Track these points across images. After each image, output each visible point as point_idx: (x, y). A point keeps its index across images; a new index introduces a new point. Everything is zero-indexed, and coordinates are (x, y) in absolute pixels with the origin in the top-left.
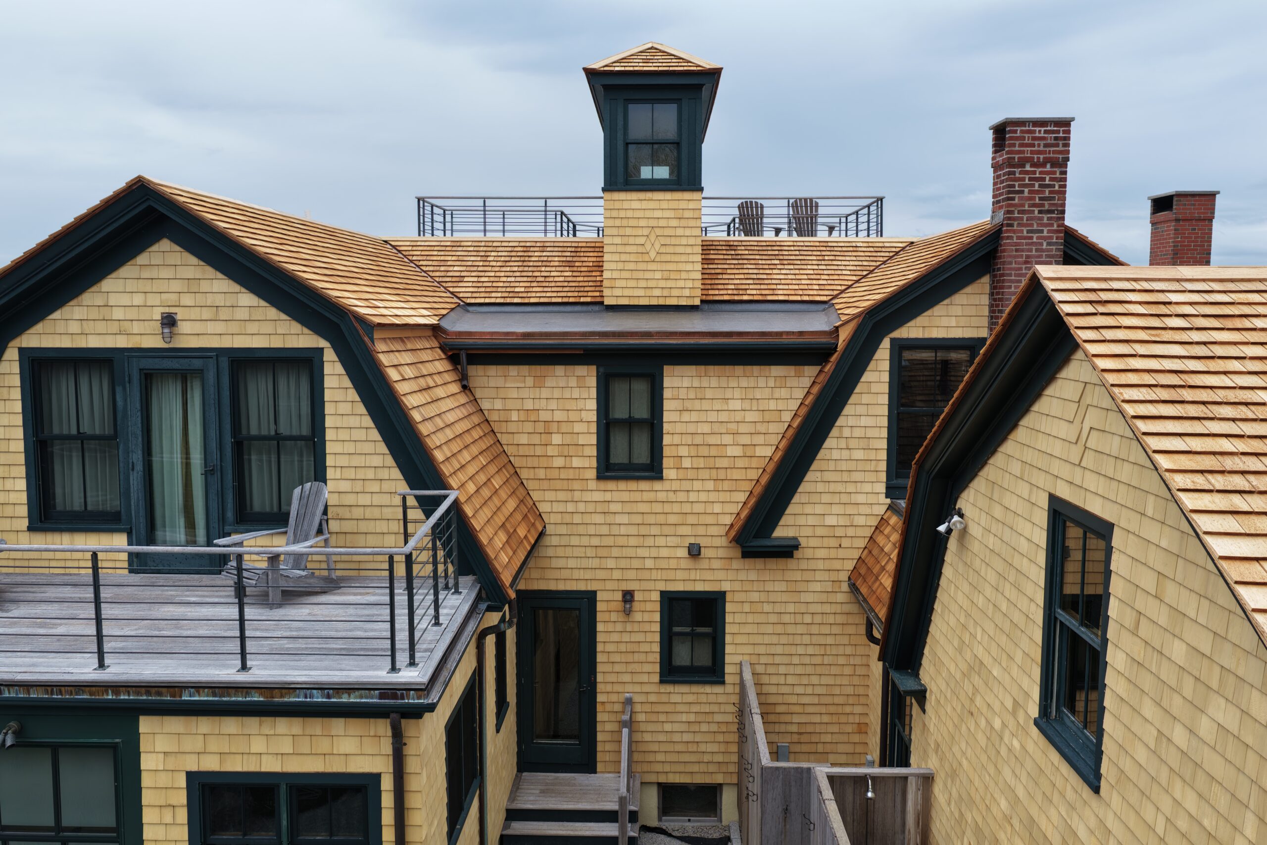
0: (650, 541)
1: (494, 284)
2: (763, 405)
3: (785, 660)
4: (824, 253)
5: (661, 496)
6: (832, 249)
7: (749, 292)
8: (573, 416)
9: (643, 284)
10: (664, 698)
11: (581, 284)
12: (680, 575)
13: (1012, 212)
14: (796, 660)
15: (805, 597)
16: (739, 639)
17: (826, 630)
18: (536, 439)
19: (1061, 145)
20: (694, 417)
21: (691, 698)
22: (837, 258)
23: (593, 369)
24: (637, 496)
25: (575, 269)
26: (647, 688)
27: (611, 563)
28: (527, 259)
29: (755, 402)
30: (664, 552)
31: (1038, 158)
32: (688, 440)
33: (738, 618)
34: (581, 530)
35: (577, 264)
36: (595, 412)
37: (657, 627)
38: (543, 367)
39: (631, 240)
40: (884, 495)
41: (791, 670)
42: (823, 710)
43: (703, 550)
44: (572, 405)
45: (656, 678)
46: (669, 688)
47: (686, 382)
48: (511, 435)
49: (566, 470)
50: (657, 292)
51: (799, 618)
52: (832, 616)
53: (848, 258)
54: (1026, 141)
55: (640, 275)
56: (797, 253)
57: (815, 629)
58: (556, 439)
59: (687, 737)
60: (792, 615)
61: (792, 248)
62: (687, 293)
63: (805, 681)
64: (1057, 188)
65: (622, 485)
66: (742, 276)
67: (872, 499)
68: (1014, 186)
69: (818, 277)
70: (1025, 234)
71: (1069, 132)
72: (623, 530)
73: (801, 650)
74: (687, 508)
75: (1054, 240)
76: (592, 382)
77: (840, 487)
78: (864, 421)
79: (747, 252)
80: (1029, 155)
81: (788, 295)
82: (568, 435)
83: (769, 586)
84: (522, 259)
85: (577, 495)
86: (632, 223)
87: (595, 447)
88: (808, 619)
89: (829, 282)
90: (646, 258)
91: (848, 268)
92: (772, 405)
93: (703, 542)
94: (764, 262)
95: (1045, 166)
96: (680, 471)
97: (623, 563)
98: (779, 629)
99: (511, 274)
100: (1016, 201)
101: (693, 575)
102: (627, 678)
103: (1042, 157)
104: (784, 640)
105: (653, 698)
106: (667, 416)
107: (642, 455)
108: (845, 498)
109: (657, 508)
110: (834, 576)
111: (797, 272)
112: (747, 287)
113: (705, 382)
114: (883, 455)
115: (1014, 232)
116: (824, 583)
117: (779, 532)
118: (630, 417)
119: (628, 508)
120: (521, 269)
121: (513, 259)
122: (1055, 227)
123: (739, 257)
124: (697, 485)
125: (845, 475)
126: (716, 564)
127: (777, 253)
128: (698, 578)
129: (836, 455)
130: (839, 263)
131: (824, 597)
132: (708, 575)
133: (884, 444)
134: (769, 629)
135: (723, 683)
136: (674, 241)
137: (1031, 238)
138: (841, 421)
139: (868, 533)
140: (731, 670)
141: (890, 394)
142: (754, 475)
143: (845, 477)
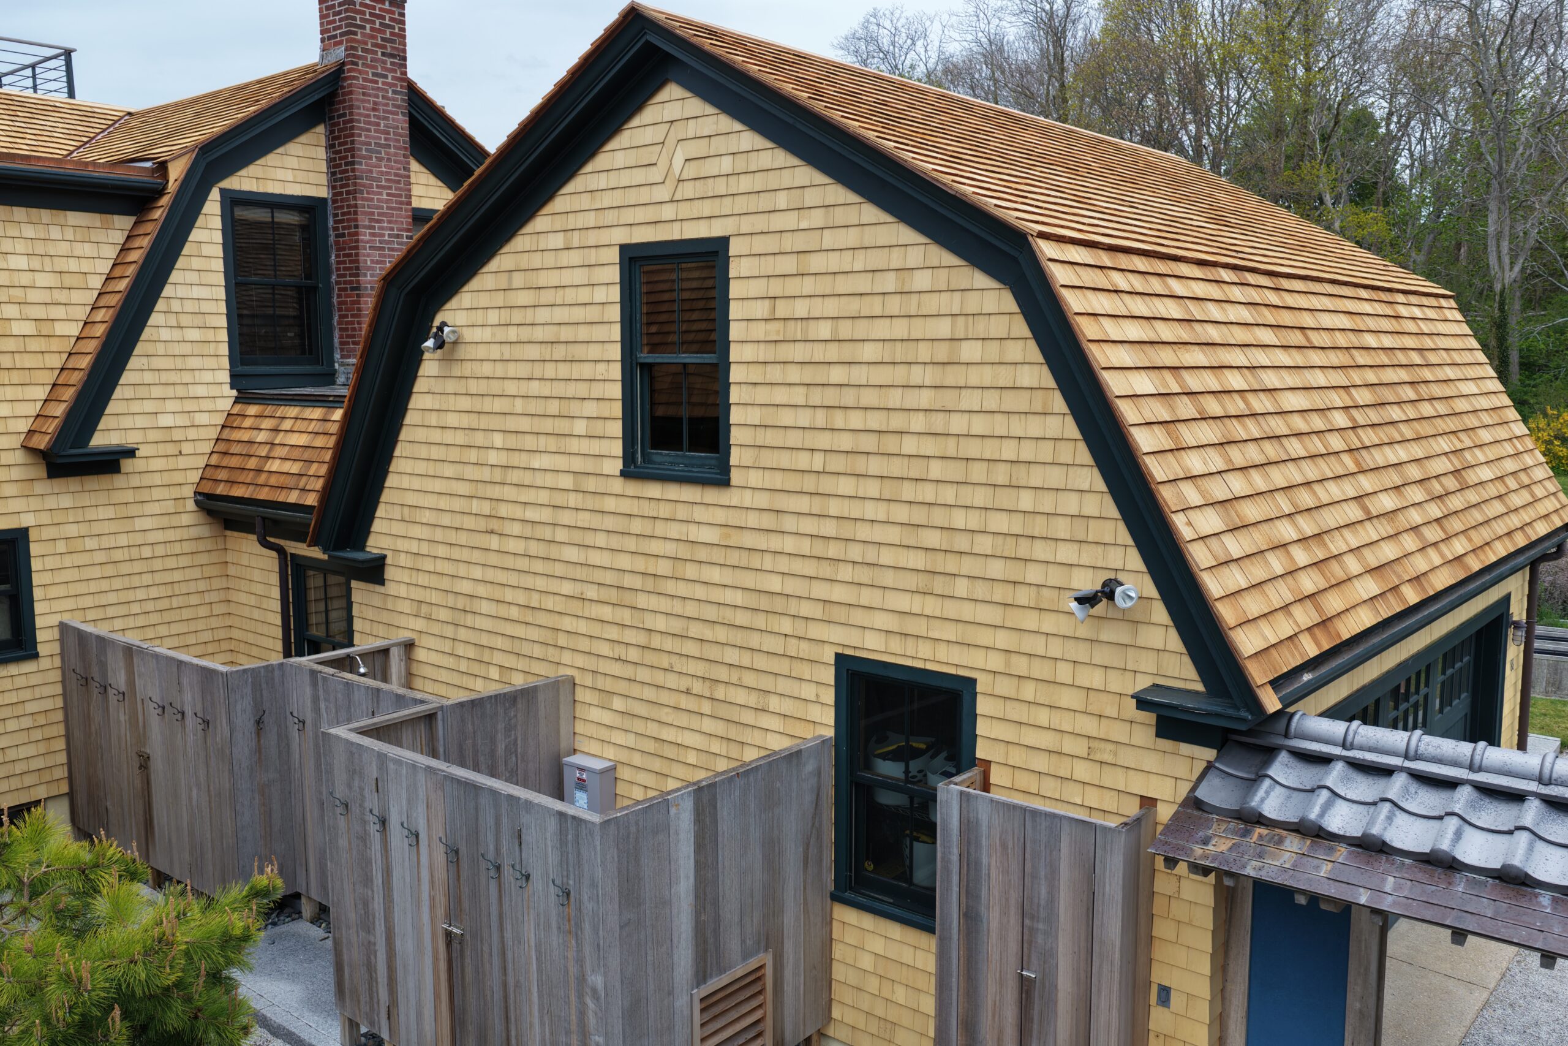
2: (61, 265)
3: (122, 610)
14: (135, 608)
15: (140, 524)
16: (53, 592)
17: (171, 563)
29: (47, 260)
33: (50, 563)
40: (228, 386)
51: (135, 553)
52: (178, 545)
57: (157, 564)
60: (126, 549)
67: (214, 391)
68: (355, 19)
70: (370, 76)
73: (141, 594)
75: (399, 89)
77: (173, 377)
78: (196, 292)
83: (91, 514)
88: (147, 552)
92: (73, 265)
98: (110, 570)
100: (359, 37)
104: (117, 583)
108: (180, 391)
110: (175, 492)
114: (224, 336)
115: (360, 72)
116: (164, 502)
117: (103, 439)
125: (179, 360)
126: (10, 490)
129: (165, 334)
131: (165, 521)
133: (223, 322)
134: (96, 572)
135: (36, 656)
137: (376, 82)
138: (167, 291)
139: (214, 433)
140: (46, 636)
141: (225, 259)
142: (57, 361)
143: (179, 363)
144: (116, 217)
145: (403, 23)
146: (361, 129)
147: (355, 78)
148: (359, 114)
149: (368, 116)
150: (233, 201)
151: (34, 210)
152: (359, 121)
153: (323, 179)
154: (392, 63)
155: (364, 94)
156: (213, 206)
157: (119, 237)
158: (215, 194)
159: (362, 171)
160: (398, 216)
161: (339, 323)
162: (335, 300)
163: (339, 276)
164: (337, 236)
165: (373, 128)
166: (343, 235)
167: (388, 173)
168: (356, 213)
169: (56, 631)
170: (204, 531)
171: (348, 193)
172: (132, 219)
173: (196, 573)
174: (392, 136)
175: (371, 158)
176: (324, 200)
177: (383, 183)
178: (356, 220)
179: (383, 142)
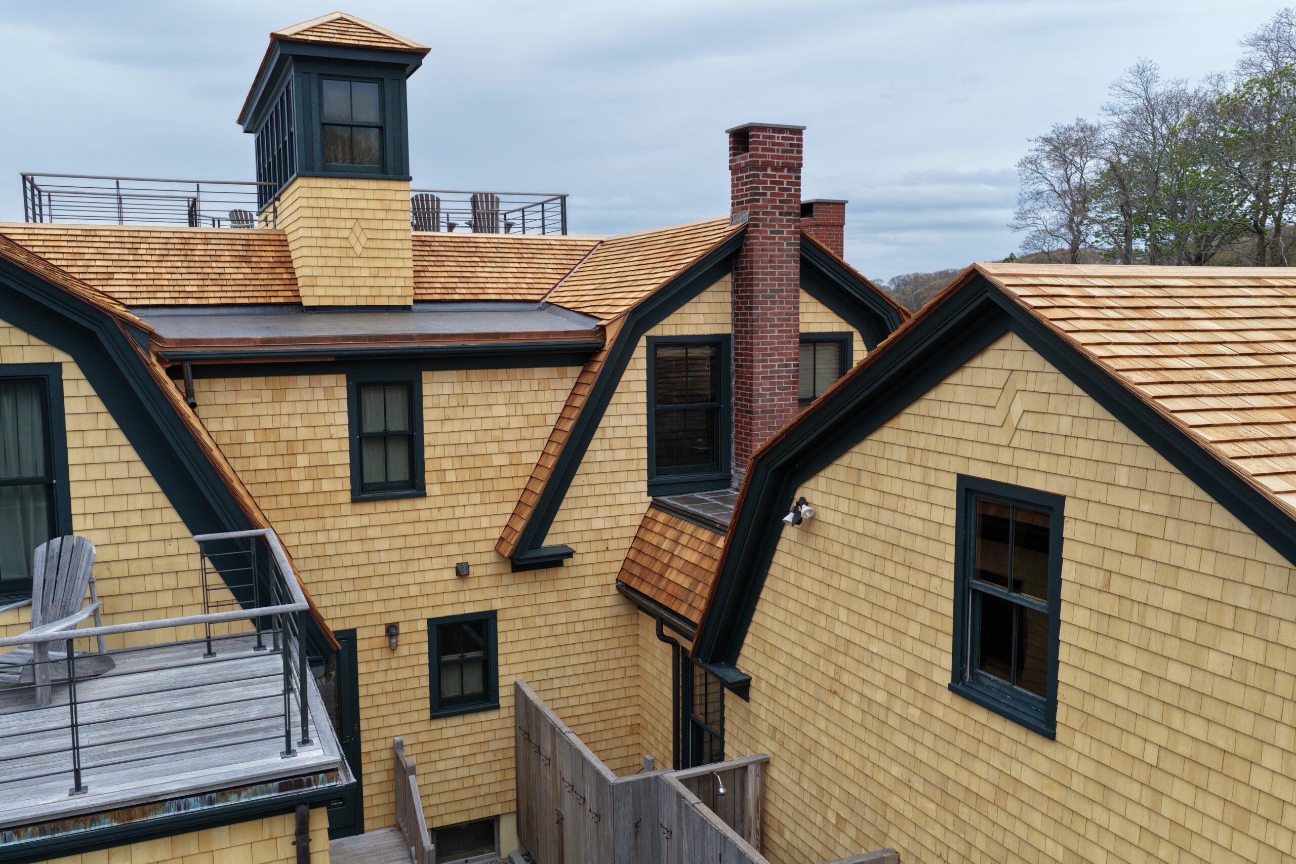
0: (414, 566)
1: (157, 282)
2: (528, 410)
3: (559, 673)
4: (521, 251)
5: (425, 515)
6: (528, 246)
7: (458, 291)
8: (321, 433)
9: (348, 282)
10: (436, 735)
11: (266, 282)
12: (448, 599)
13: (757, 213)
14: (569, 671)
15: (576, 605)
16: (512, 659)
17: (597, 635)
18: (277, 462)
19: (795, 152)
20: (457, 426)
21: (464, 730)
22: (536, 256)
23: (342, 379)
24: (398, 518)
25: (254, 265)
26: (416, 728)
27: (371, 595)
28: (189, 252)
29: (519, 406)
30: (430, 576)
31: (778, 163)
32: (451, 451)
33: (511, 636)
34: (336, 561)
35: (254, 259)
36: (347, 427)
37: (425, 659)
38: (282, 378)
39: (334, 233)
40: (646, 493)
41: (565, 682)
42: (597, 717)
43: (471, 568)
44: (319, 420)
45: (427, 715)
46: (441, 723)
47: (447, 389)
48: (246, 460)
49: (315, 495)
50: (365, 292)
51: (570, 628)
52: (602, 621)
53: (546, 256)
54: (767, 146)
55: (345, 272)
56: (494, 250)
57: (586, 637)
58: (302, 460)
59: (462, 773)
60: (564, 626)
61: (488, 245)
62: (398, 291)
63: (579, 691)
64: (793, 192)
65: (381, 506)
66: (445, 274)
67: (635, 498)
68: (758, 188)
69: (523, 275)
70: (769, 234)
71: (801, 140)
72: (384, 557)
73: (573, 660)
74: (453, 525)
75: (793, 241)
76: (342, 392)
77: (604, 489)
78: (625, 421)
79: (442, 249)
80: (770, 160)
81: (499, 294)
82: (316, 455)
83: (541, 599)
84: (183, 252)
85: (329, 523)
86: (333, 213)
87: (348, 466)
88: (579, 627)
89: (536, 281)
90: (352, 254)
91: (550, 266)
92: (537, 409)
93: (470, 560)
94: (463, 259)
95: (783, 171)
96: (444, 485)
97: (385, 594)
98: (552, 642)
99: (175, 270)
100: (761, 203)
101: (462, 597)
102: (394, 720)
103: (781, 161)
104: (557, 652)
105: (423, 737)
106: (427, 428)
107: (399, 472)
108: (610, 500)
109: (421, 528)
110: (602, 580)
111: (501, 270)
112: (454, 285)
113: (467, 388)
114: (644, 454)
115: (760, 232)
116: (594, 588)
117: (549, 542)
118: (385, 430)
119: (388, 531)
120: (185, 264)
121: (171, 252)
122: (793, 229)
123: (436, 254)
124: (463, 499)
125: (609, 476)
126: (485, 582)
127: (474, 249)
128: (467, 600)
129: (600, 456)
130: (539, 261)
131: (594, 603)
132: (477, 595)
133: (644, 443)
134: (542, 643)
135: (497, 707)
136: (381, 235)
137: (774, 238)
138: (604, 422)
139: (633, 532)
140: (505, 693)
141: (648, 392)
142: (521, 483)
143: (610, 478)
144: (569, 368)
145: (799, 184)
146: (759, 279)
147: (755, 238)
148: (758, 268)
149: (766, 268)
150: (655, 344)
151: (512, 370)
152: (758, 273)
153: (728, 319)
154: (788, 220)
155: (763, 250)
156: (640, 352)
157: (570, 384)
158: (643, 342)
159: (758, 315)
160: (787, 348)
161: (736, 437)
162: (733, 418)
163: (737, 399)
164: (737, 366)
165: (768, 277)
166: (741, 366)
167: (780, 314)
168: (751, 350)
169: (513, 688)
170: (622, 610)
171: (747, 332)
172: (580, 368)
173: (615, 643)
174: (785, 282)
175: (766, 303)
176: (728, 336)
177: (776, 322)
178: (752, 356)
179: (777, 288)
